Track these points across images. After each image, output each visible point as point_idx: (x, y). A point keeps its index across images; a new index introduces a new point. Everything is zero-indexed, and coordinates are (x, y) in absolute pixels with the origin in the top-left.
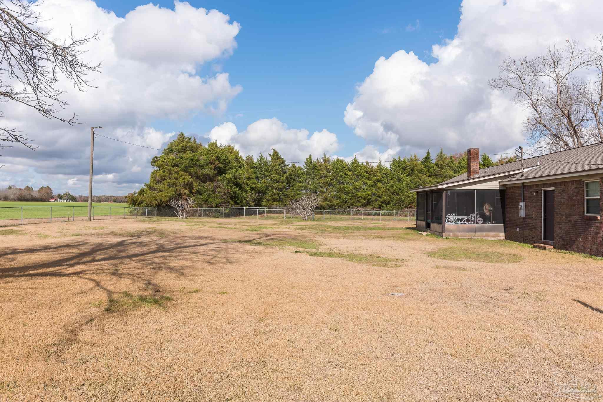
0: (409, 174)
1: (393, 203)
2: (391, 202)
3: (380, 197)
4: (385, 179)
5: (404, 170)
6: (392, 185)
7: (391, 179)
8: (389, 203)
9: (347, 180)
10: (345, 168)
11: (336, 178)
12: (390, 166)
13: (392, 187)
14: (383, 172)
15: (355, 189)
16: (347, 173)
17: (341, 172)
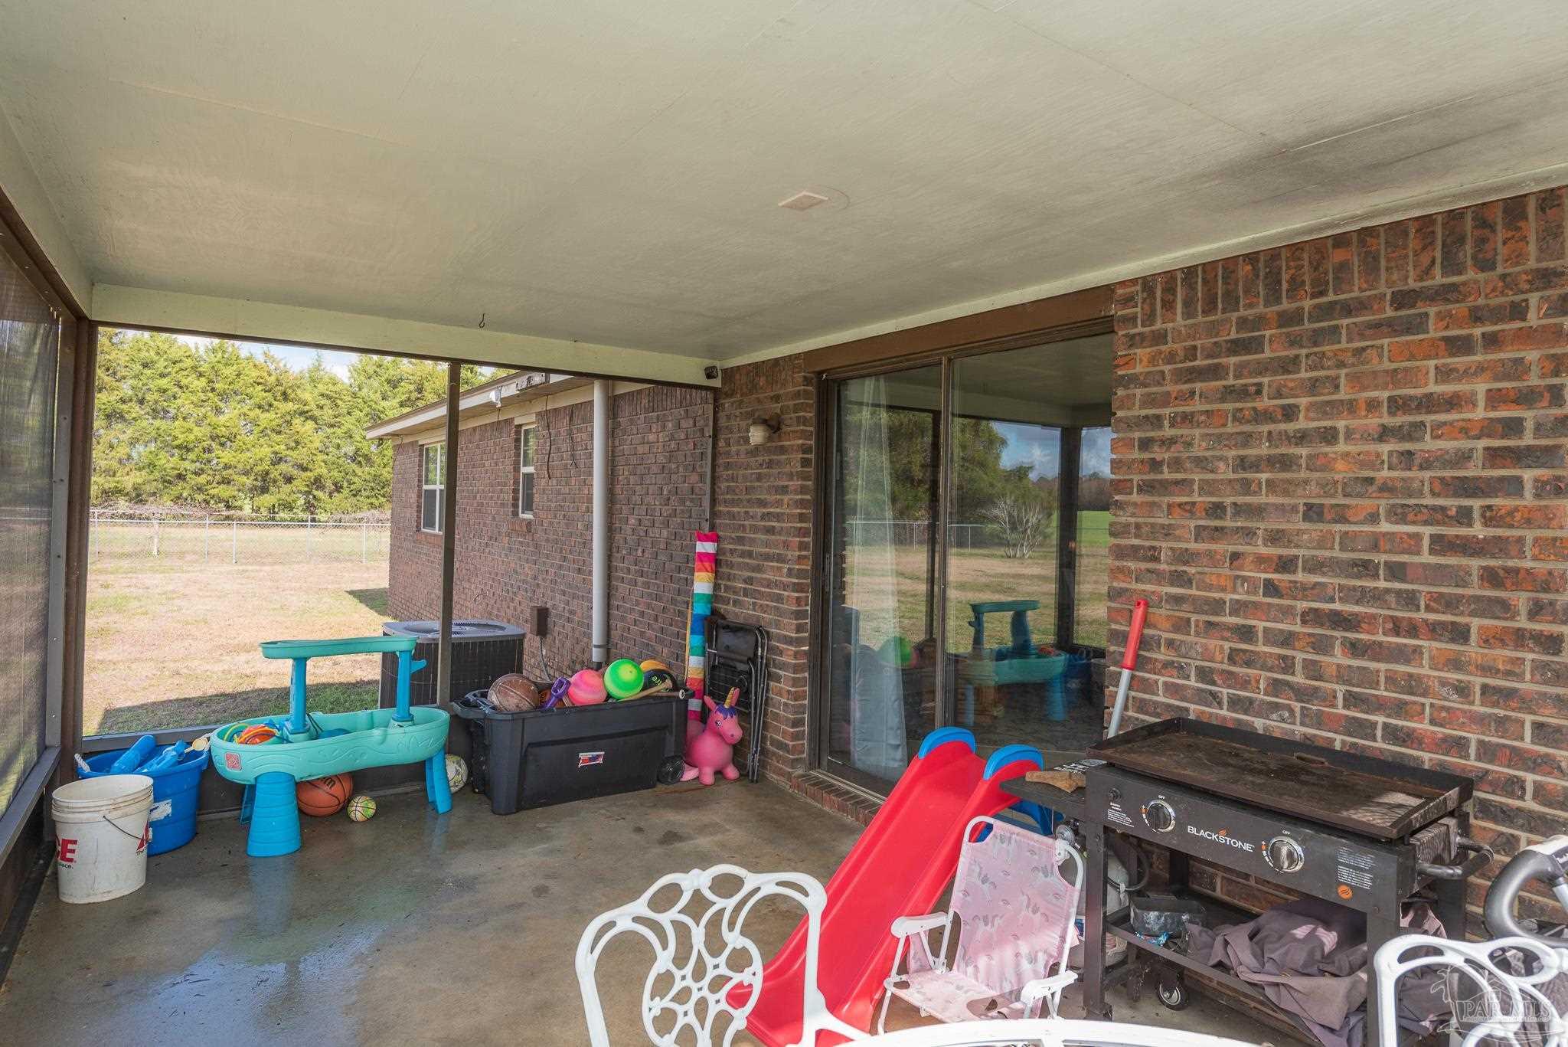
0: (409, 399)
1: (352, 487)
2: (345, 484)
3: (305, 469)
4: (327, 414)
5: (395, 387)
6: (349, 430)
7: (349, 413)
8: (338, 488)
9: (184, 402)
10: (180, 365)
11: (140, 395)
12: (348, 374)
13: (351, 437)
14: (321, 388)
15: (212, 438)
16: (184, 382)
17: (162, 376)
